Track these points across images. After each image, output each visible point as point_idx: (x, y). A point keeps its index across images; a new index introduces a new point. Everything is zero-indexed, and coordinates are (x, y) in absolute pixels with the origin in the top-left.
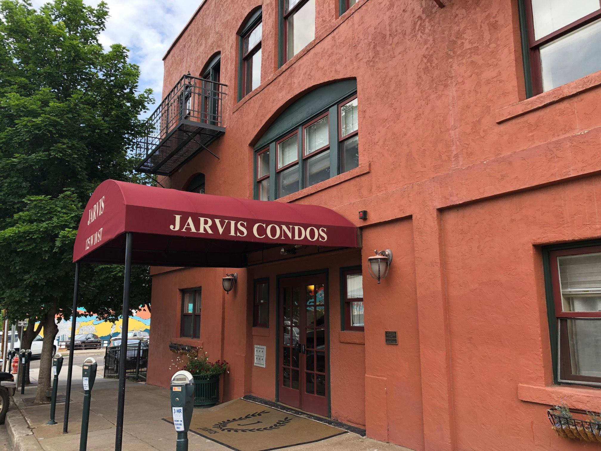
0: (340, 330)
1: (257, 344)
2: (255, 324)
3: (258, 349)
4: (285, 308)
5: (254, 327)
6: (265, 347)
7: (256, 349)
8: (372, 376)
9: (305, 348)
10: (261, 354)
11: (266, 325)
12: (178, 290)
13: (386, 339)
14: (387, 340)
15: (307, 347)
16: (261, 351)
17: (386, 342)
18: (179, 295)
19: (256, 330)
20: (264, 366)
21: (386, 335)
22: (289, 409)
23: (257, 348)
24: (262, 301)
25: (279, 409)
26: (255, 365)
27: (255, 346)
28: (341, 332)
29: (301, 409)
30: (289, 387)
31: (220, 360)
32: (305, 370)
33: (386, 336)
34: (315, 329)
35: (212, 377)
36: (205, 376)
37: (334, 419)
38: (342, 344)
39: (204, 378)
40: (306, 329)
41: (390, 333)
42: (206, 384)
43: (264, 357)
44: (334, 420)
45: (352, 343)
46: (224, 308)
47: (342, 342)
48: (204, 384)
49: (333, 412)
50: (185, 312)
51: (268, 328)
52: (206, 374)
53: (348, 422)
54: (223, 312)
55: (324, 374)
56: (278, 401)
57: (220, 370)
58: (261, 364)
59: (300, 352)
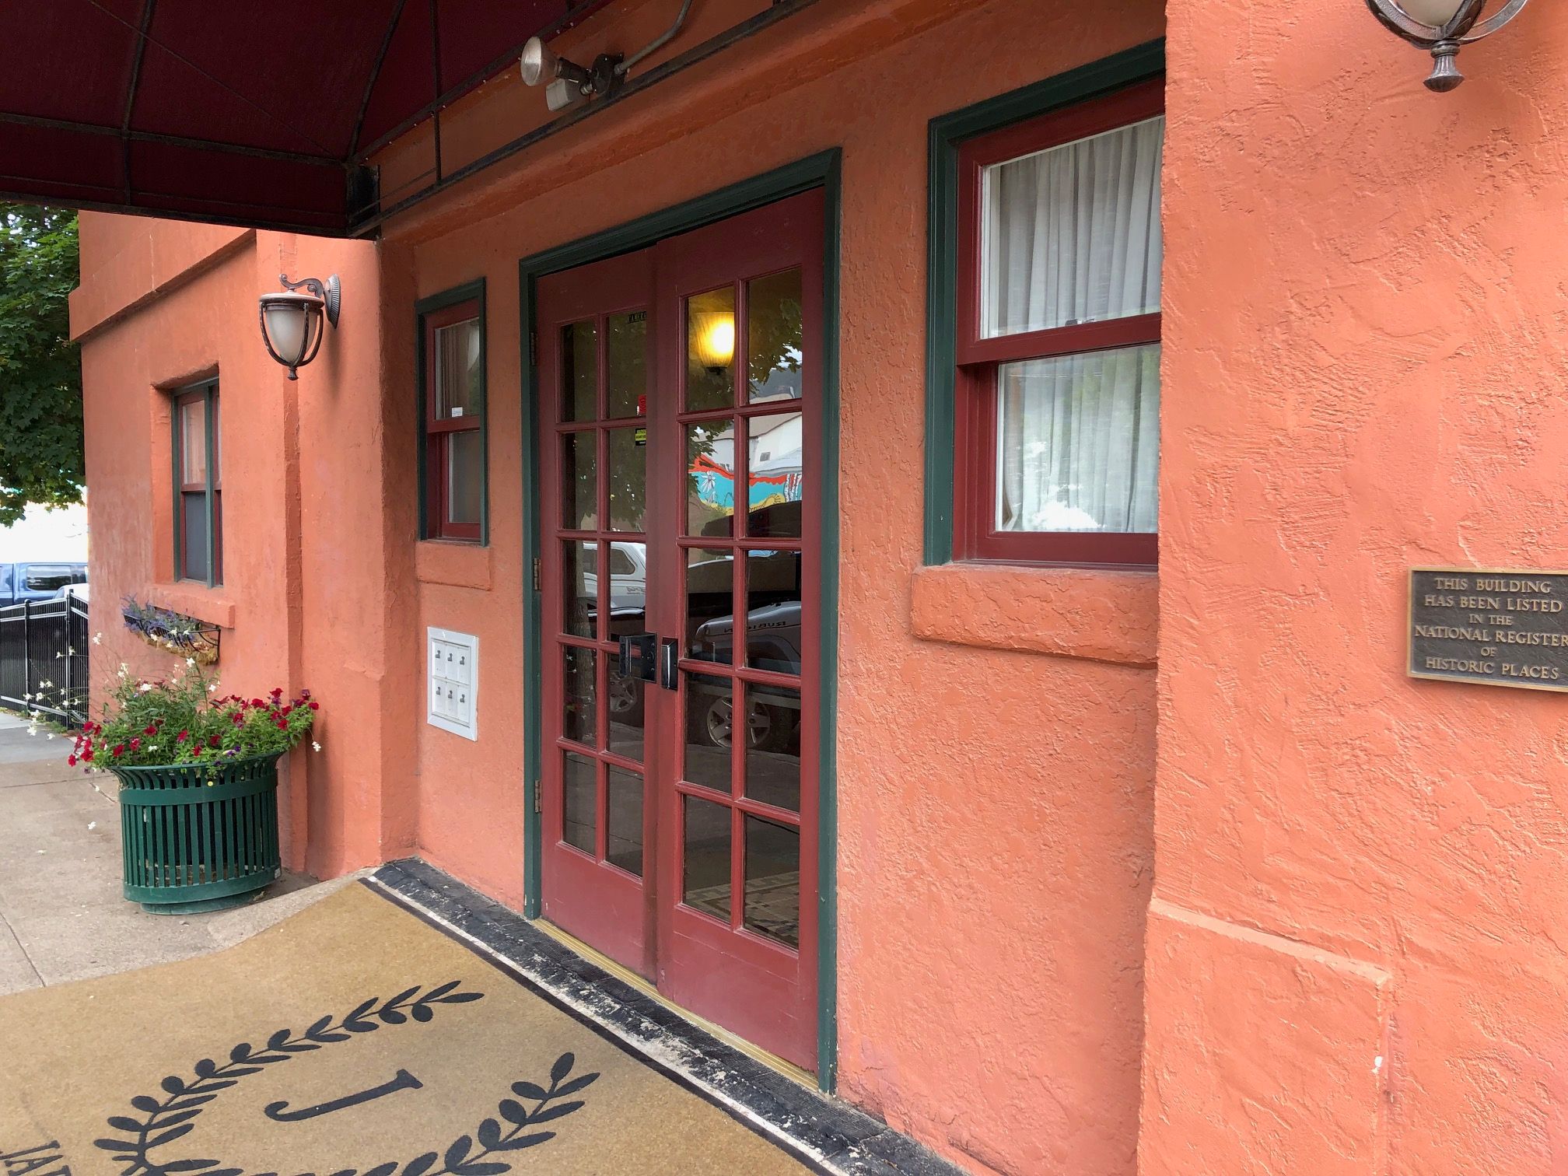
0: (918, 556)
1: (440, 625)
2: (431, 526)
3: (442, 647)
4: (569, 440)
5: (423, 538)
6: (473, 641)
7: (433, 648)
8: (1221, 927)
9: (681, 658)
10: (457, 673)
11: (474, 532)
12: (152, 391)
13: (1418, 639)
14: (1423, 651)
15: (692, 655)
16: (457, 659)
17: (1420, 665)
18: (156, 410)
19: (431, 556)
20: (472, 734)
21: (1419, 602)
22: (591, 974)
23: (437, 639)
24: (457, 412)
25: (531, 976)
26: (431, 720)
27: (432, 632)
28: (921, 569)
29: (653, 983)
30: (593, 853)
31: (285, 688)
32: (680, 782)
33: (1423, 613)
34: (737, 551)
35: (229, 773)
36: (191, 771)
37: (857, 1099)
38: (927, 651)
39: (189, 779)
40: (685, 549)
41: (1481, 584)
42: (199, 806)
43: (468, 686)
44: (856, 1106)
45: (1012, 650)
46: (292, 455)
47: (926, 640)
48: (187, 807)
49: (850, 1057)
50: (186, 482)
51: (487, 543)
52: (196, 763)
53: (953, 1151)
54: (293, 475)
55: (795, 818)
56: (537, 912)
57: (277, 737)
58: (456, 722)
59: (650, 676)
